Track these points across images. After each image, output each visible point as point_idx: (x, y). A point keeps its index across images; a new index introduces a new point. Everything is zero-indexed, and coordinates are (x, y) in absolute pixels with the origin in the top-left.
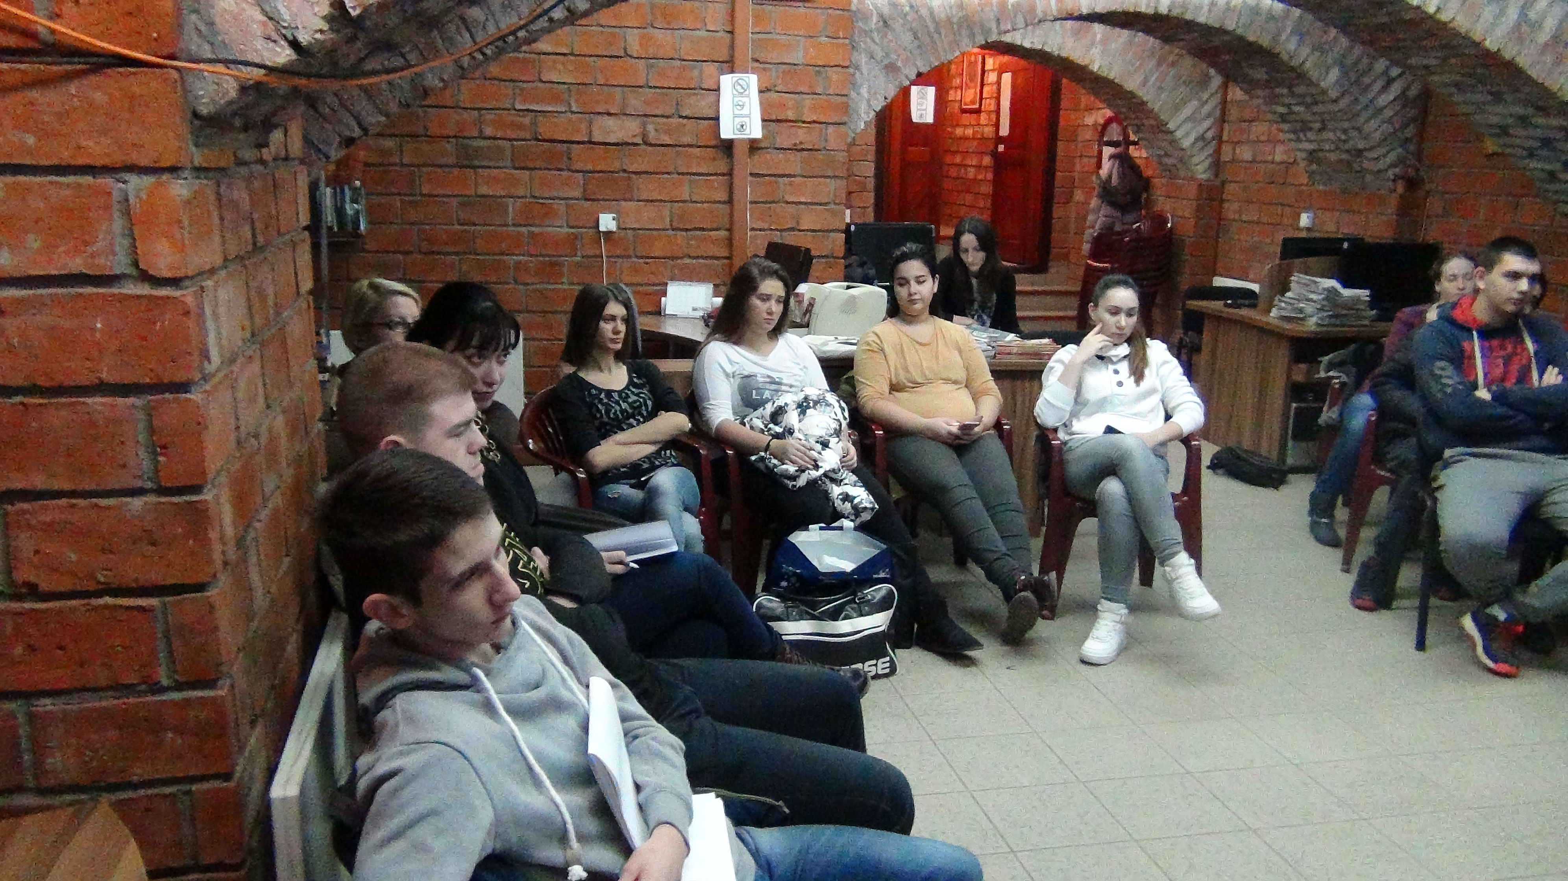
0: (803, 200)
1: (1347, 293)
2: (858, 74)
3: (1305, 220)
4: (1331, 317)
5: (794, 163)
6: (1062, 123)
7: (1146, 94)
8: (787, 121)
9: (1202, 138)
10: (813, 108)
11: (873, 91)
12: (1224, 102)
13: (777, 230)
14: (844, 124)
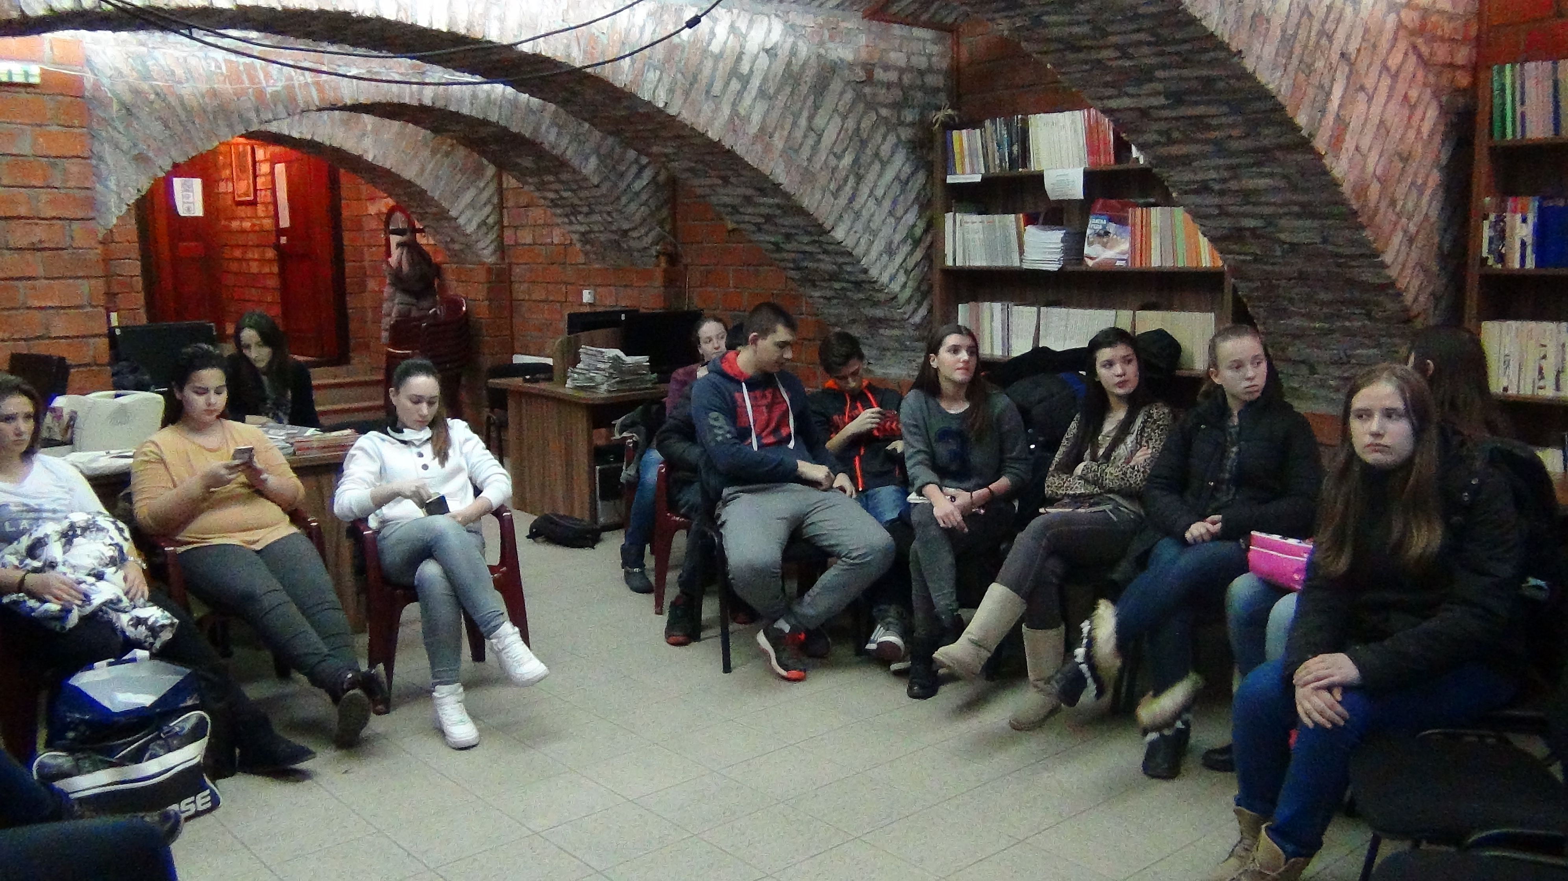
0: (50, 304)
1: (630, 360)
2: (102, 166)
3: (587, 296)
4: (617, 383)
5: (36, 264)
6: (345, 213)
7: (423, 183)
8: (20, 218)
9: (484, 223)
10: (52, 202)
11: (122, 184)
12: (500, 191)
13: (21, 339)
14: (93, 219)
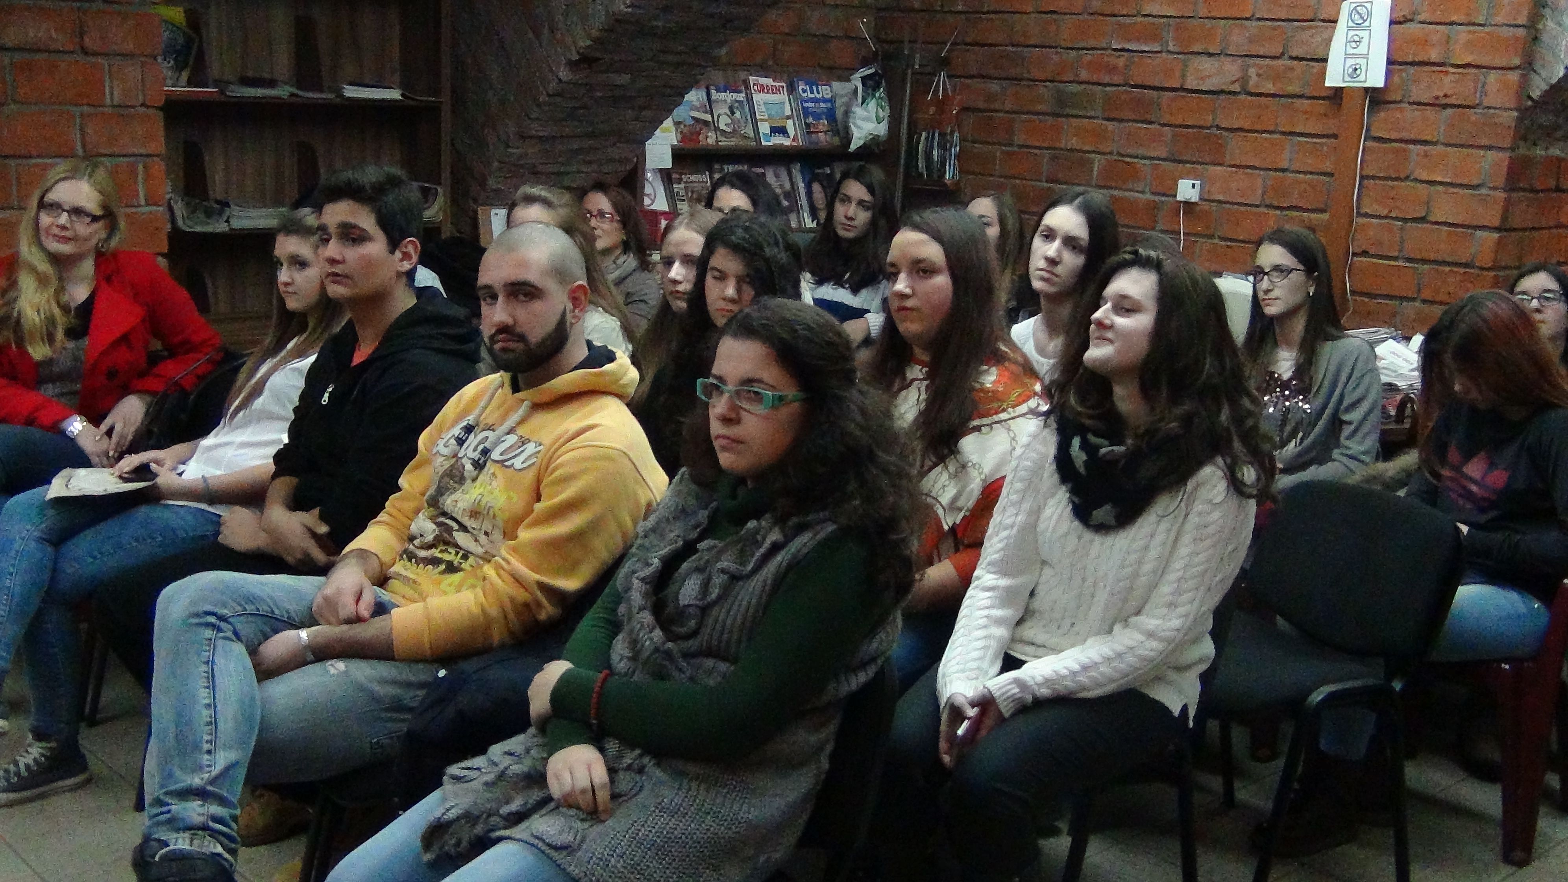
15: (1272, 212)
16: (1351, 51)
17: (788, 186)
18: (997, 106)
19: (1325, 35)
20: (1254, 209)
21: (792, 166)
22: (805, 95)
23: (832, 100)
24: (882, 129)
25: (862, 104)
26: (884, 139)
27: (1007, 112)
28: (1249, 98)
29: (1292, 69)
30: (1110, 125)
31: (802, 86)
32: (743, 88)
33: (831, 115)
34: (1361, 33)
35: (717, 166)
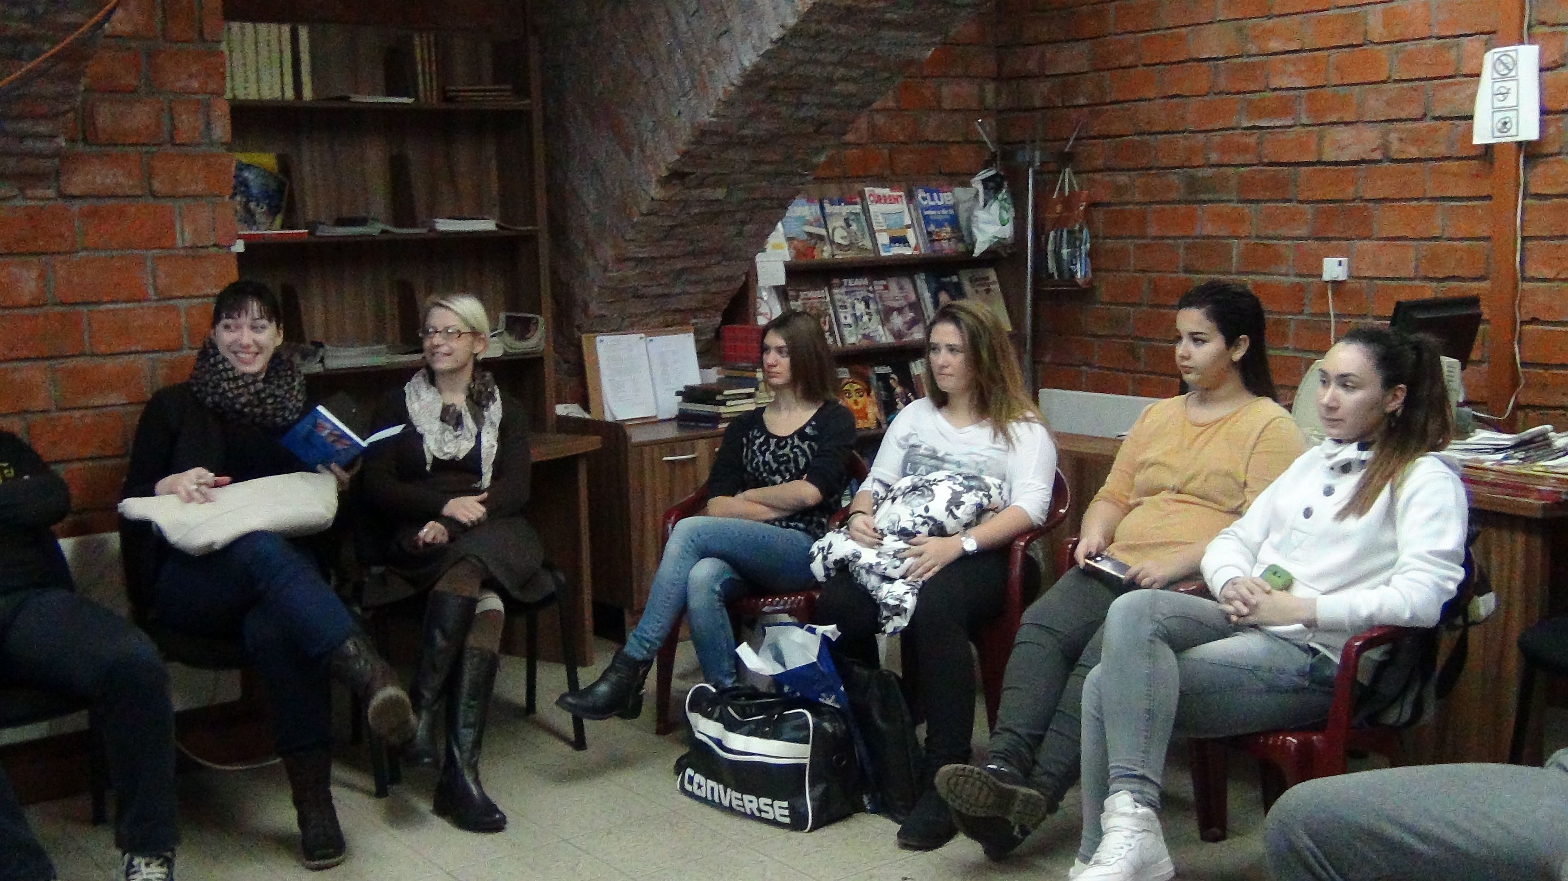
15: (1428, 284)
16: (1498, 104)
17: (913, 298)
18: (1127, 197)
19: (1468, 92)
20: (1409, 283)
21: (916, 276)
22: (925, 203)
23: (954, 207)
24: (1007, 232)
25: (985, 205)
26: (1009, 241)
27: (1137, 203)
28: (1393, 165)
29: (1436, 130)
30: (1248, 209)
31: (921, 194)
32: (858, 200)
33: (954, 221)
34: (1508, 84)
35: (836, 281)
